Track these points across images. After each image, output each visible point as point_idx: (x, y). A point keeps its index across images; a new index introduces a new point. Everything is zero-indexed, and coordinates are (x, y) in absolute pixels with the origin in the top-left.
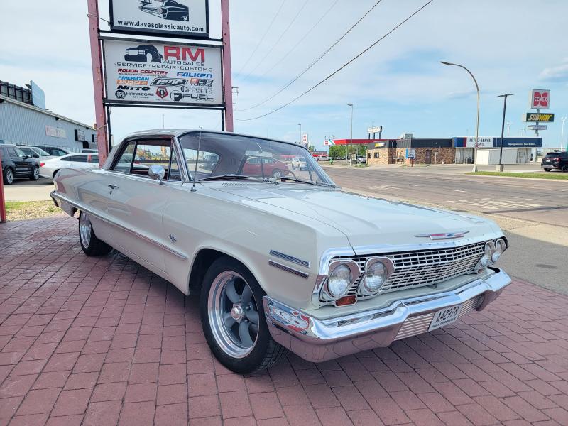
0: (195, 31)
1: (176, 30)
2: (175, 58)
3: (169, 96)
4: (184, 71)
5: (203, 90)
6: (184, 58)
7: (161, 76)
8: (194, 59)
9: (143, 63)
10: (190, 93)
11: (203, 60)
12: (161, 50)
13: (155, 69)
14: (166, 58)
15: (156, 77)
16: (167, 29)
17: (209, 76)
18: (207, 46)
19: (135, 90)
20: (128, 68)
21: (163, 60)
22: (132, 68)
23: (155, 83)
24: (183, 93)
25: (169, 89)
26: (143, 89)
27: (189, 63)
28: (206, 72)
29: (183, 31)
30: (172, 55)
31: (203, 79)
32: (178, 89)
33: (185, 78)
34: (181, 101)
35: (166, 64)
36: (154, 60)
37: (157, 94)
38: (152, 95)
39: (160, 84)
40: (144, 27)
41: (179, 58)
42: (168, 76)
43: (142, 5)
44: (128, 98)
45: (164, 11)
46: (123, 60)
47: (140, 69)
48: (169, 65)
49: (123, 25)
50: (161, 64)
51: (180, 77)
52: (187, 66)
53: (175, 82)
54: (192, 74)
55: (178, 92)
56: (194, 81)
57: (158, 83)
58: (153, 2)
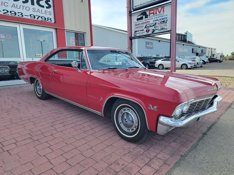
1: (153, 2)
2: (152, 15)
3: (150, 31)
4: (156, 19)
5: (163, 26)
6: (156, 14)
7: (148, 23)
8: (160, 12)
9: (142, 20)
10: (158, 28)
11: (163, 12)
12: (148, 13)
13: (146, 21)
14: (150, 15)
16: (150, 3)
17: (166, 18)
18: (164, 4)
19: (139, 32)
20: (138, 23)
22: (139, 23)
23: (145, 27)
24: (155, 29)
25: (151, 29)
26: (142, 31)
28: (164, 17)
29: (155, 1)
30: (152, 13)
31: (163, 20)
32: (153, 28)
33: (156, 22)
34: (154, 33)
36: (146, 18)
37: (146, 31)
38: (144, 32)
40: (142, 5)
41: (154, 14)
42: (150, 23)
44: (137, 35)
46: (136, 21)
47: (141, 23)
48: (150, 18)
49: (136, 7)
50: (148, 19)
51: (154, 22)
52: (157, 17)
53: (152, 25)
54: (159, 20)
55: (153, 29)
56: (159, 23)
57: (147, 27)
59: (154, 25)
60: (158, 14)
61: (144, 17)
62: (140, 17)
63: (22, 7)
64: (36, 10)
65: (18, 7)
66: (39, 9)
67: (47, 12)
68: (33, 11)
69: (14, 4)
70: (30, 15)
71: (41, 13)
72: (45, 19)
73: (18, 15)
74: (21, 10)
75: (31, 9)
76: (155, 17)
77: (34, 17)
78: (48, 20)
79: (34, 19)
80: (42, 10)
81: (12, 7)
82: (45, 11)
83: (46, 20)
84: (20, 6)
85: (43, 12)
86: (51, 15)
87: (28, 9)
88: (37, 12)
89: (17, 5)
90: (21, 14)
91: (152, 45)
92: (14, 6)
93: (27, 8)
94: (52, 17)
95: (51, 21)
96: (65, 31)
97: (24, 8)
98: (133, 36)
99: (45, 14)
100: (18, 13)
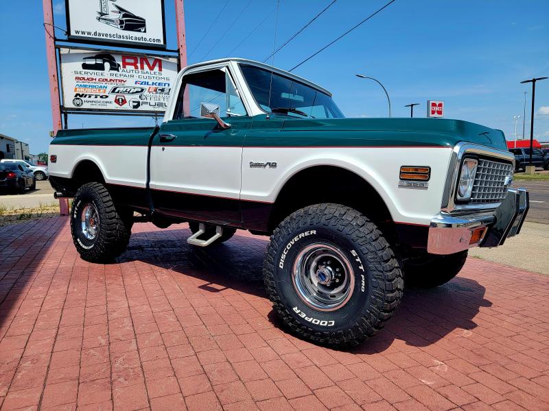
0: (152, 42)
1: (134, 41)
2: (132, 67)
3: (127, 103)
4: (143, 80)
5: (161, 98)
6: (142, 68)
7: (119, 84)
8: (152, 68)
10: (149, 101)
11: (160, 70)
12: (119, 61)
13: (113, 78)
14: (124, 67)
15: (114, 85)
16: (125, 40)
17: (167, 85)
19: (93, 98)
20: (86, 77)
21: (121, 69)
22: (89, 76)
23: (113, 91)
24: (141, 101)
25: (128, 97)
26: (101, 97)
27: (147, 72)
28: (163, 81)
29: (141, 41)
30: (130, 64)
31: (161, 87)
32: (136, 97)
33: (143, 86)
34: (139, 109)
35: (124, 73)
36: (112, 69)
37: (115, 101)
38: (110, 103)
39: (118, 92)
40: (102, 37)
42: (126, 84)
43: (99, 16)
44: (86, 106)
45: (121, 22)
46: (81, 69)
47: (98, 78)
48: (127, 74)
49: (80, 35)
50: (119, 73)
52: (144, 75)
53: (133, 90)
54: (150, 83)
55: (137, 100)
56: (152, 90)
57: (117, 91)
58: (110, 13)
59: (137, 92)
60: (149, 71)
61: (107, 65)
62: (92, 62)
76: (140, 74)
98: (69, 104)
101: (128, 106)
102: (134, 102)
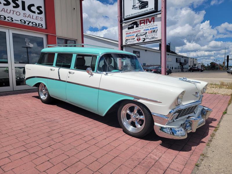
0: (150, 10)
1: (143, 12)
2: (143, 24)
3: (141, 40)
5: (153, 35)
8: (150, 22)
9: (133, 29)
10: (148, 37)
12: (139, 23)
13: (137, 30)
14: (140, 25)
15: (137, 33)
16: (140, 13)
18: (154, 15)
19: (130, 40)
20: (128, 32)
21: (139, 26)
22: (130, 32)
23: (136, 36)
24: (146, 38)
25: (141, 37)
26: (133, 39)
27: (148, 25)
28: (155, 27)
29: (146, 12)
31: (153, 30)
32: (144, 37)
33: (147, 31)
35: (140, 28)
36: (136, 27)
37: (137, 40)
38: (135, 41)
40: (133, 15)
41: (145, 24)
42: (141, 32)
43: (133, 7)
44: (128, 43)
45: (140, 6)
46: (127, 30)
47: (132, 32)
48: (141, 28)
49: (127, 17)
50: (138, 28)
51: (145, 31)
52: (147, 26)
53: (143, 34)
54: (149, 29)
56: (150, 32)
57: (137, 35)
58: (136, 4)
59: (144, 34)
61: (135, 26)
62: (130, 26)
63: (13, 11)
64: (27, 16)
65: (8, 11)
66: (29, 15)
67: (38, 18)
68: (23, 16)
69: (4, 9)
70: (21, 20)
71: (32, 18)
72: (36, 24)
73: (8, 20)
74: (11, 15)
75: (22, 14)
77: (25, 22)
78: (39, 26)
79: (25, 24)
80: (33, 16)
81: (1, 11)
82: (36, 17)
83: (37, 26)
84: (10, 10)
85: (34, 17)
86: (42, 20)
87: (18, 14)
88: (27, 17)
89: (7, 10)
90: (11, 18)
91: (139, 54)
92: (3, 10)
93: (18, 12)
94: (43, 23)
95: (42, 27)
96: (57, 37)
97: (15, 12)
98: (124, 44)
99: (36, 19)
100: (8, 17)
101: (141, 41)
102: (143, 39)
